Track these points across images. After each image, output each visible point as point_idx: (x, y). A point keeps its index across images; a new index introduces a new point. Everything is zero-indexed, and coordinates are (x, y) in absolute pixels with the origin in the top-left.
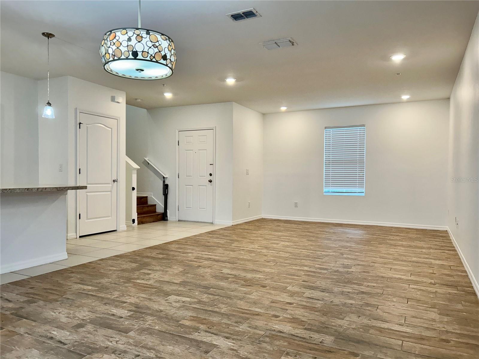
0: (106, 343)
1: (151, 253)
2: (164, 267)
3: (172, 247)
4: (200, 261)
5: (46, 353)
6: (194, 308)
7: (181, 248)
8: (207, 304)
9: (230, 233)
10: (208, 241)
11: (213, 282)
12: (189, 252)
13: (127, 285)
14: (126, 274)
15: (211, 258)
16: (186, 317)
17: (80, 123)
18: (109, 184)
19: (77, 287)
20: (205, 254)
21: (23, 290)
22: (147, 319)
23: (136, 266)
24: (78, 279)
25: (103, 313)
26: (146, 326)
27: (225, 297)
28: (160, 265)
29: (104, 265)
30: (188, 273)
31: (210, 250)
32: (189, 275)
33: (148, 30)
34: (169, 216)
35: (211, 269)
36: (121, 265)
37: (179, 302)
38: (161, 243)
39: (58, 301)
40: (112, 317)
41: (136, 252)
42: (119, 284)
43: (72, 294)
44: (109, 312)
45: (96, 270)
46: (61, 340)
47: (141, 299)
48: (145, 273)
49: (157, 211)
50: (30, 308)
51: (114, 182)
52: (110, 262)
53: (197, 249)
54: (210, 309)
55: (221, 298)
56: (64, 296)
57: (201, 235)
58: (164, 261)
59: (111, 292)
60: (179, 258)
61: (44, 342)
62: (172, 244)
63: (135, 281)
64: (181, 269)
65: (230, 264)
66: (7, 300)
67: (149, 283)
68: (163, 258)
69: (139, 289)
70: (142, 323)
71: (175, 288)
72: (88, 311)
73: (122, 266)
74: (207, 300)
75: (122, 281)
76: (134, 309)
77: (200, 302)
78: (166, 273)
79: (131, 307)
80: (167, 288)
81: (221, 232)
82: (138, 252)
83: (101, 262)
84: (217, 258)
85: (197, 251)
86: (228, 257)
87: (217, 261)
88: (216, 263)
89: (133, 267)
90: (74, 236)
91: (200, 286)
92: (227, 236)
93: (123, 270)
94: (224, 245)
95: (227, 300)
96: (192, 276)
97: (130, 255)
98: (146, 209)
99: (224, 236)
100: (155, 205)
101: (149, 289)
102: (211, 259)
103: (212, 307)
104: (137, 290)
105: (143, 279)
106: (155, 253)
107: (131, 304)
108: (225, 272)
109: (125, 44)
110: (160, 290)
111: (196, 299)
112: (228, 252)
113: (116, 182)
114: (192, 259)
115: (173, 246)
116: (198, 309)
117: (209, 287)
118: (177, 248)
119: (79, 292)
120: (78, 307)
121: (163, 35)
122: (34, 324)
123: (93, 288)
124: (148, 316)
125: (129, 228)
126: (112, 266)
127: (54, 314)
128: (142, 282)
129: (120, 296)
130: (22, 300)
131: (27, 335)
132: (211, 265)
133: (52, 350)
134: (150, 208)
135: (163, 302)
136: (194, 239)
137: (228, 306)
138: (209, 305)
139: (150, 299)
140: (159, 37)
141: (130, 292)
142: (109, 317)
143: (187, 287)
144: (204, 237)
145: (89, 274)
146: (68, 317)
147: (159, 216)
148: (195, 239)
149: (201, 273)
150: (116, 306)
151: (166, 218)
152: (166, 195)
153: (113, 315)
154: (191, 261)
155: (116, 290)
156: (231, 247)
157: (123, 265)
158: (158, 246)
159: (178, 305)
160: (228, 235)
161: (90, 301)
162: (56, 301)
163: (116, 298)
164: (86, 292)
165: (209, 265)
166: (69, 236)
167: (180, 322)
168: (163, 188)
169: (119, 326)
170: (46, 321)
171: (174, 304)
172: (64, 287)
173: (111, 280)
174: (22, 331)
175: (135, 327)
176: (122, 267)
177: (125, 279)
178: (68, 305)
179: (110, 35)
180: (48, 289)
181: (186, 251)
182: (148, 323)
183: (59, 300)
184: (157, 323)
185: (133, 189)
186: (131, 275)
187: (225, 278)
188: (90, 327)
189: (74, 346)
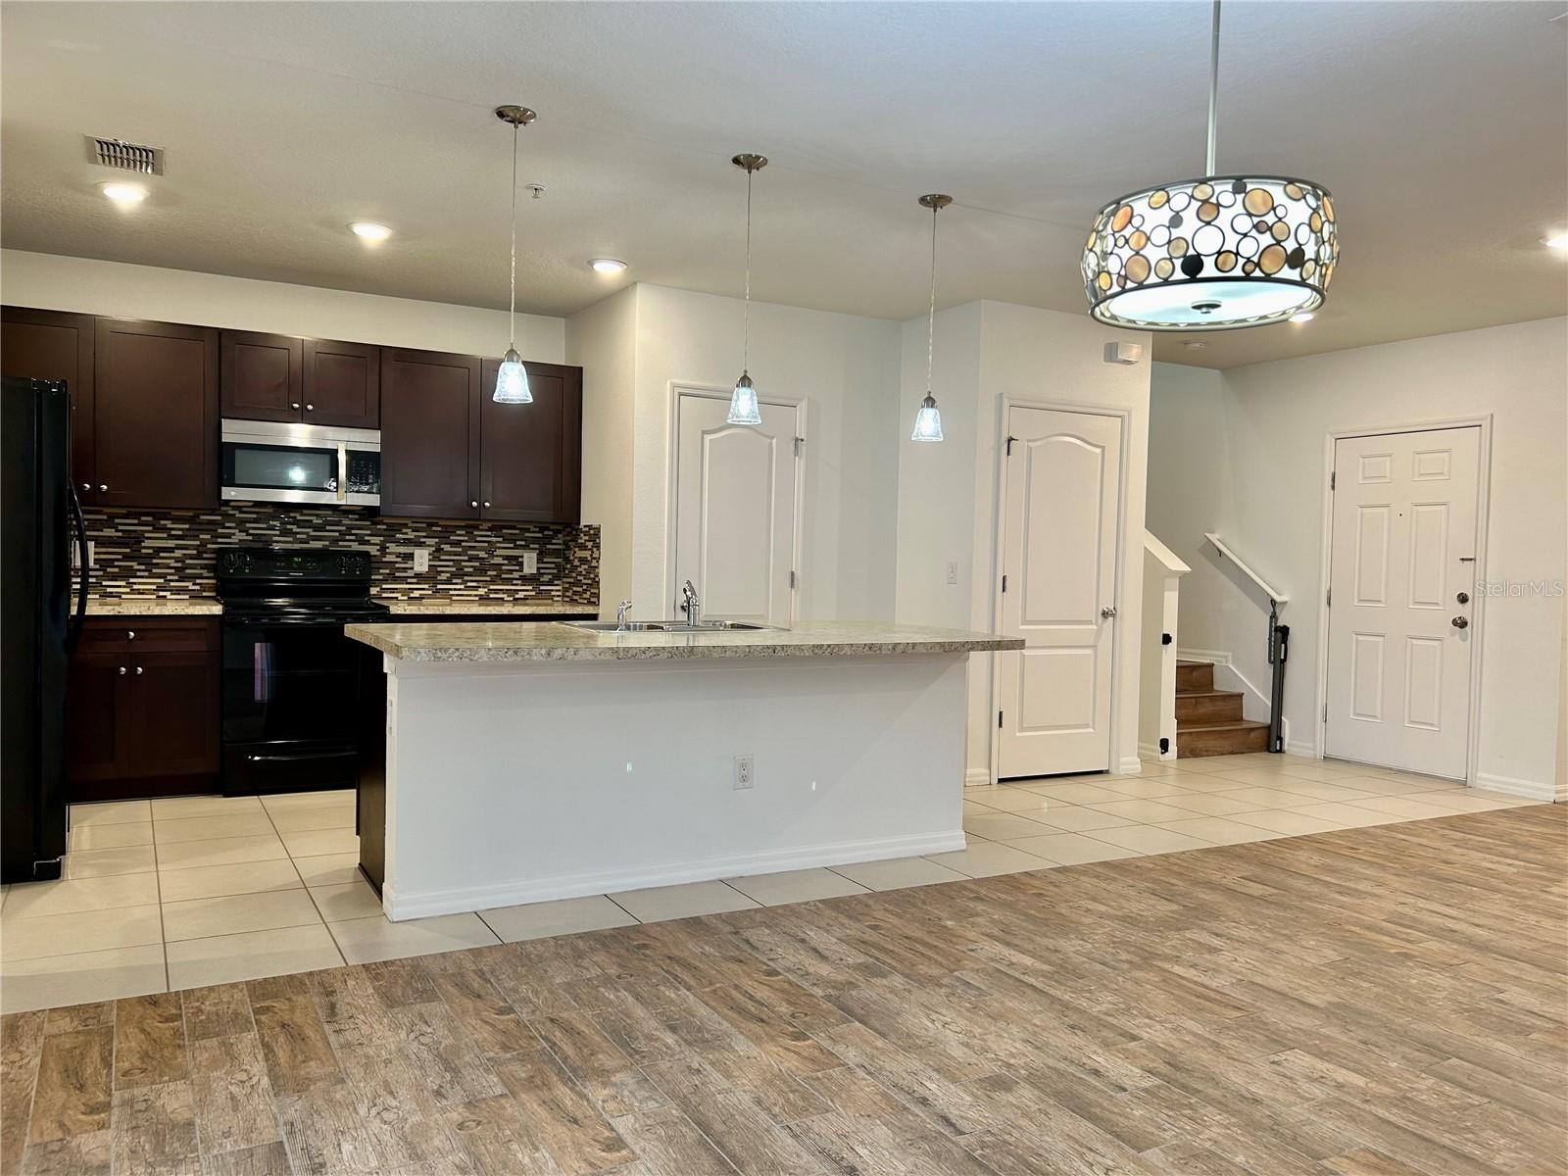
0: (1075, 1164)
1: (1220, 870)
2: (1267, 935)
3: (1299, 861)
4: (1408, 934)
5: (910, 1145)
6: (1380, 1118)
7: (1332, 870)
8: (1434, 1116)
9: (1543, 836)
10: (1444, 856)
11: (1462, 1031)
12: (1364, 889)
13: (1138, 974)
14: (1137, 936)
15: (1455, 931)
16: (1348, 1146)
17: (1010, 440)
18: (1090, 622)
19: (990, 950)
20: (1432, 910)
21: (854, 929)
22: (1206, 1118)
23: (1172, 912)
24: (993, 921)
25: (1066, 1059)
26: (1203, 1141)
27: (1508, 1104)
28: (1253, 923)
29: (1068, 888)
30: (1358, 974)
31: (1453, 897)
32: (1365, 985)
33: (1239, 179)
34: (1290, 739)
35: (1452, 978)
36: (1121, 900)
37: (1321, 1080)
38: (1258, 839)
39: (940, 986)
40: (1092, 1080)
41: (1172, 860)
42: (1114, 968)
43: (978, 970)
44: (1084, 1060)
45: (1046, 904)
46: (950, 1116)
47: (1187, 1039)
48: (1199, 943)
49: (1245, 716)
50: (871, 991)
51: (1106, 618)
52: (1087, 883)
53: (1395, 882)
54: (1446, 1139)
55: (1495, 1106)
56: (956, 973)
57: (1413, 827)
58: (1268, 908)
59: (1090, 991)
60: (1326, 907)
61: (905, 1108)
62: (1299, 848)
63: (1167, 966)
64: (1334, 956)
65: (1541, 972)
66: (815, 950)
67: (1214, 985)
68: (1263, 899)
69: (1179, 999)
70: (1188, 1128)
71: (1307, 1022)
72: (1023, 1041)
73: (1125, 904)
74: (1433, 1102)
75: (1124, 956)
76: (1164, 1069)
77: (1403, 1101)
78: (1275, 958)
79: (1154, 1061)
80: (1276, 1015)
81: (1504, 825)
82: (1179, 862)
83: (1061, 876)
84: (1481, 935)
85: (1399, 893)
86: (1531, 939)
87: (1483, 948)
88: (1476, 957)
89: (1160, 914)
90: (982, 778)
91: (1404, 1036)
92: (1527, 846)
93: (1129, 920)
94: (1515, 883)
95: (1518, 1121)
96: (1375, 990)
97: (1151, 870)
98: (1206, 708)
99: (1516, 844)
100: (1241, 695)
101: (1216, 1008)
102: (1457, 937)
103: (1455, 1134)
104: (1174, 1002)
105: (1194, 966)
106: (1235, 875)
107: (1152, 1046)
108: (1516, 1003)
109: (1161, 236)
110: (1252, 1020)
111: (1392, 1086)
112: (1532, 919)
113: (1111, 619)
114: (1377, 922)
115: (1303, 855)
116: (1398, 1127)
117: (1445, 1048)
118: (1316, 866)
119: (998, 970)
120: (995, 1020)
121: (1291, 182)
122: (880, 1043)
123: (1039, 965)
124: (1210, 1108)
125: (1150, 771)
126: (1094, 899)
127: (930, 1024)
128: (1190, 973)
129: (1117, 1010)
130: (851, 961)
131: (861, 1073)
132: (1455, 961)
133: (923, 1138)
134: (1220, 705)
135: (1265, 1069)
136: (1385, 839)
137: (1522, 1149)
138: (1442, 1125)
139: (1217, 1046)
140: (1277, 191)
141: (1150, 1002)
142: (1083, 1076)
143: (1353, 1028)
144: (1427, 838)
145: (1026, 915)
146: (967, 1045)
147: (1252, 735)
148: (1390, 840)
149: (1412, 986)
150: (1106, 1044)
151: (1278, 742)
152: (1279, 663)
153: (1096, 1073)
154: (1370, 928)
155: (1107, 988)
156: (1545, 896)
157: (1128, 899)
158: (1249, 849)
159: (1318, 1092)
160: (1535, 841)
161: (1026, 1007)
162: (937, 985)
163: (1107, 1014)
164: (1017, 974)
165: (1447, 960)
166: (972, 776)
167: (1324, 1162)
168: (1270, 639)
169: (1114, 1117)
170: (911, 1044)
171: (1305, 1087)
172: (957, 944)
173: (1089, 946)
174: (852, 1056)
175: (1167, 1135)
176: (1124, 908)
177: (1136, 955)
178: (968, 1005)
179: (1114, 213)
180: (916, 940)
181: (1351, 885)
182: (1207, 1134)
183: (945, 981)
184: (1239, 1140)
185: (1167, 639)
186: (1153, 941)
187: (1512, 1026)
188: (1026, 1094)
189: (983, 1145)
